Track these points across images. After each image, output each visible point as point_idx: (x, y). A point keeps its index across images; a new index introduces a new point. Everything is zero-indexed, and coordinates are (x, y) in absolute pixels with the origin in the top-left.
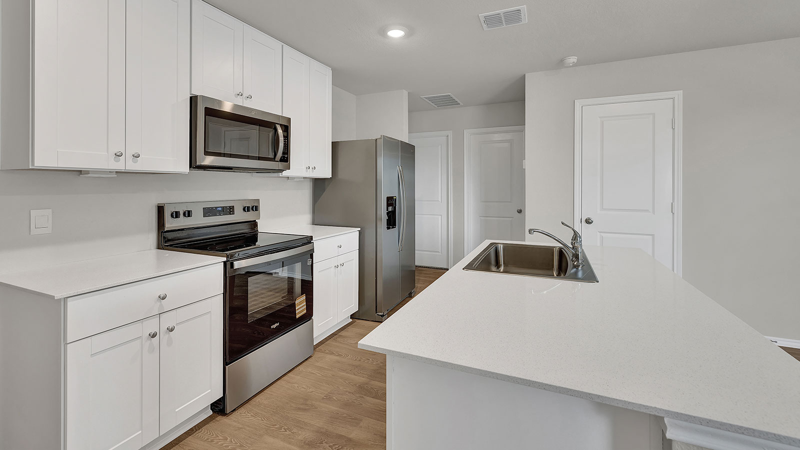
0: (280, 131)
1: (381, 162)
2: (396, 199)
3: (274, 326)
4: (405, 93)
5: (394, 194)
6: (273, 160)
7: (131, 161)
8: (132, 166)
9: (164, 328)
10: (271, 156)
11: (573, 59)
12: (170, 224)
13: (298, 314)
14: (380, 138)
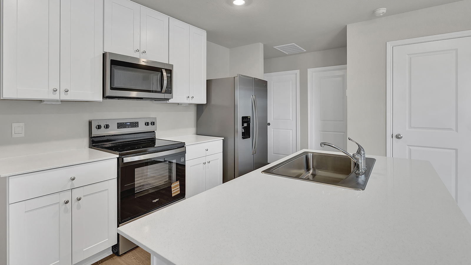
0: (165, 74)
1: (237, 93)
2: (250, 118)
3: (155, 201)
4: (261, 46)
5: (249, 114)
6: (161, 92)
7: (64, 93)
8: (64, 97)
9: (75, 198)
10: (159, 90)
11: (382, 11)
12: (96, 132)
13: (173, 194)
14: (237, 76)
